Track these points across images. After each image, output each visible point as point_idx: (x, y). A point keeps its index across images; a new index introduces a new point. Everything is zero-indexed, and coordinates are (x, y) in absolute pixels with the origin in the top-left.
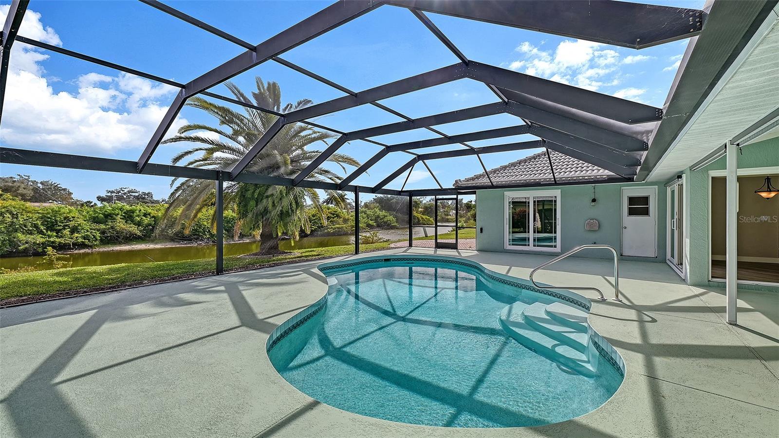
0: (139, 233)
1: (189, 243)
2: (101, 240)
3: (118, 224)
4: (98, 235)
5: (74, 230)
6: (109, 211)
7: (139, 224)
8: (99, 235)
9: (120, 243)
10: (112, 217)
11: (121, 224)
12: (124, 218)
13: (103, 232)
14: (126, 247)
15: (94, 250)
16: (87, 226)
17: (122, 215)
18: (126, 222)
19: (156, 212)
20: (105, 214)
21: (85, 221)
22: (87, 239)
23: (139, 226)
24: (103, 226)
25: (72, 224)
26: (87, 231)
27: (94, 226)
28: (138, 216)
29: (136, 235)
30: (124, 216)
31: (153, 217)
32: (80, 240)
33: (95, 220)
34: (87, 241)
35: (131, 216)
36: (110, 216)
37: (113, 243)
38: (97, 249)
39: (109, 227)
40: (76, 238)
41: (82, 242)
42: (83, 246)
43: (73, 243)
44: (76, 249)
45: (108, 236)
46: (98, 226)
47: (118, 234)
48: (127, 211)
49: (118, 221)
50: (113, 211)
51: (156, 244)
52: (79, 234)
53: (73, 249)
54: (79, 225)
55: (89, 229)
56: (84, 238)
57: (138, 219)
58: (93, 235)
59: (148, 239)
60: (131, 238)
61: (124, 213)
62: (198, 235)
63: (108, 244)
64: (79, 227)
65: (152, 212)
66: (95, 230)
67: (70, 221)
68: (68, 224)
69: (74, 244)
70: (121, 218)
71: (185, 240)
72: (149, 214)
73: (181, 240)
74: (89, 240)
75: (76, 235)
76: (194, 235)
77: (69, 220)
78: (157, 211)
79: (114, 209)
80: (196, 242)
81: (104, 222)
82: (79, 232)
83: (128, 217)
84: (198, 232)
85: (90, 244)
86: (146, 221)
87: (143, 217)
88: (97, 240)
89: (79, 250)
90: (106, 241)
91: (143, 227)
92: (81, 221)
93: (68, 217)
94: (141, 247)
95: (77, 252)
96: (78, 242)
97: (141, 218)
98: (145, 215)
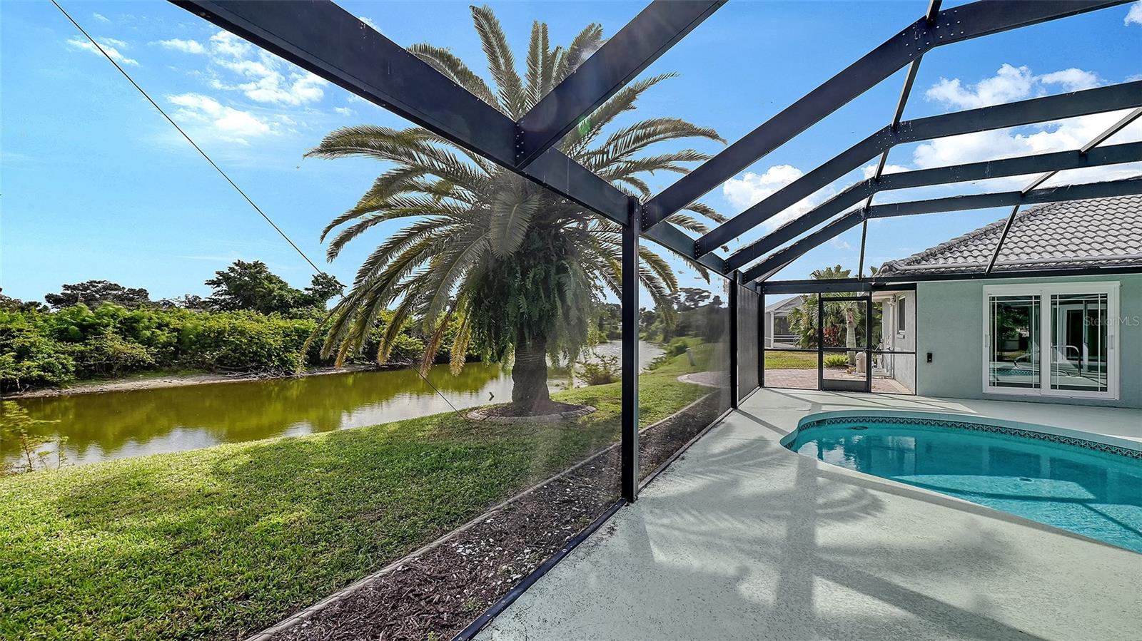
0: (150, 360)
1: (243, 376)
2: (77, 373)
3: (109, 343)
4: (71, 362)
5: (23, 353)
6: (89, 319)
7: (149, 342)
8: (74, 363)
9: (114, 377)
10: (96, 329)
11: (114, 344)
12: (120, 332)
13: (80, 357)
14: (125, 385)
15: (64, 390)
16: (48, 346)
17: (115, 327)
18: (124, 339)
19: (178, 322)
20: (83, 325)
21: (44, 336)
22: (49, 371)
23: (150, 346)
24: (79, 347)
25: (17, 342)
26: (50, 356)
27: (61, 346)
28: (148, 328)
29: (144, 362)
30: (121, 329)
31: (175, 330)
32: (35, 373)
33: (62, 335)
34: (50, 374)
35: (134, 329)
36: (92, 328)
37: (100, 377)
38: (70, 390)
39: (92, 347)
40: (28, 368)
41: (39, 376)
42: (41, 383)
43: (20, 379)
44: (27, 390)
45: (91, 365)
46: (68, 347)
47: (110, 361)
48: (124, 319)
49: (109, 338)
50: (99, 319)
51: (183, 377)
52: (34, 361)
53: (20, 390)
54: (33, 344)
55: (52, 352)
56: (43, 368)
57: (148, 333)
58: (62, 364)
59: (167, 368)
60: (134, 368)
61: (120, 322)
62: (259, 361)
63: (90, 379)
64: (33, 349)
65: (172, 320)
66: (63, 354)
67: (14, 337)
68: (9, 342)
69: (23, 381)
70: (113, 333)
71: (235, 370)
72: (167, 325)
73: (227, 370)
74: (53, 372)
75: (27, 363)
76: (252, 362)
77: (10, 335)
78: (179, 319)
79: (99, 316)
80: (257, 374)
81: (82, 339)
82: (32, 357)
83: (126, 330)
84: (259, 356)
85: (55, 379)
86: (163, 336)
87: (156, 330)
88: (67, 371)
89: (34, 391)
90: (85, 374)
91: (159, 347)
92: (34, 337)
93: (10, 329)
94: (156, 383)
95: (28, 395)
96: (31, 377)
97: (153, 332)
98: (160, 327)
